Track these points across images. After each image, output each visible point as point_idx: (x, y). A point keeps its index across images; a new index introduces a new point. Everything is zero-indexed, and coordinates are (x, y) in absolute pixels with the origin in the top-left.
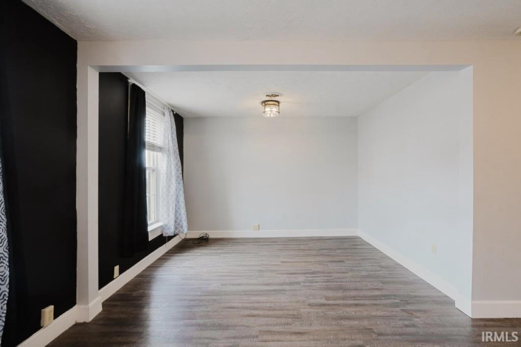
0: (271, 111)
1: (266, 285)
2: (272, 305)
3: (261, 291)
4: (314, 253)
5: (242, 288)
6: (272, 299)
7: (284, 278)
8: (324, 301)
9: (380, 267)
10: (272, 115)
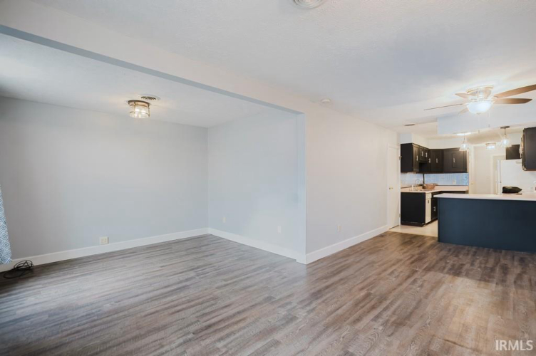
0: (140, 112)
1: (166, 287)
2: (188, 298)
3: (166, 293)
4: (185, 253)
5: (144, 297)
6: (182, 294)
7: (176, 278)
8: (224, 283)
9: (242, 251)
10: (140, 116)
